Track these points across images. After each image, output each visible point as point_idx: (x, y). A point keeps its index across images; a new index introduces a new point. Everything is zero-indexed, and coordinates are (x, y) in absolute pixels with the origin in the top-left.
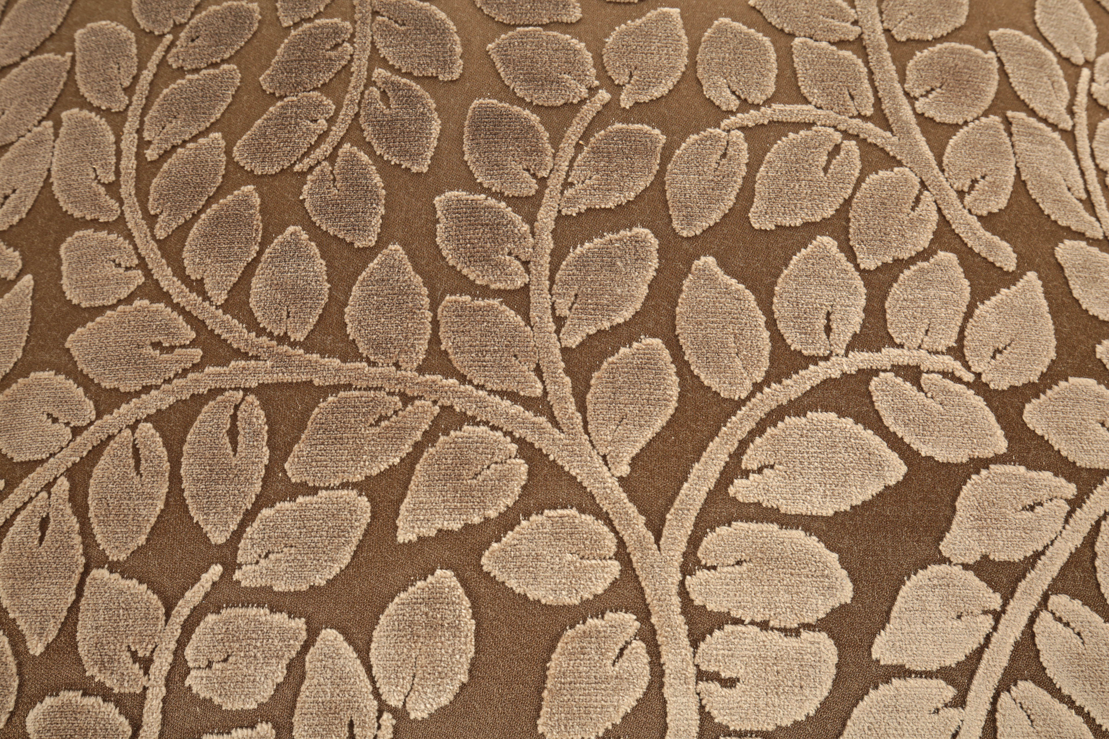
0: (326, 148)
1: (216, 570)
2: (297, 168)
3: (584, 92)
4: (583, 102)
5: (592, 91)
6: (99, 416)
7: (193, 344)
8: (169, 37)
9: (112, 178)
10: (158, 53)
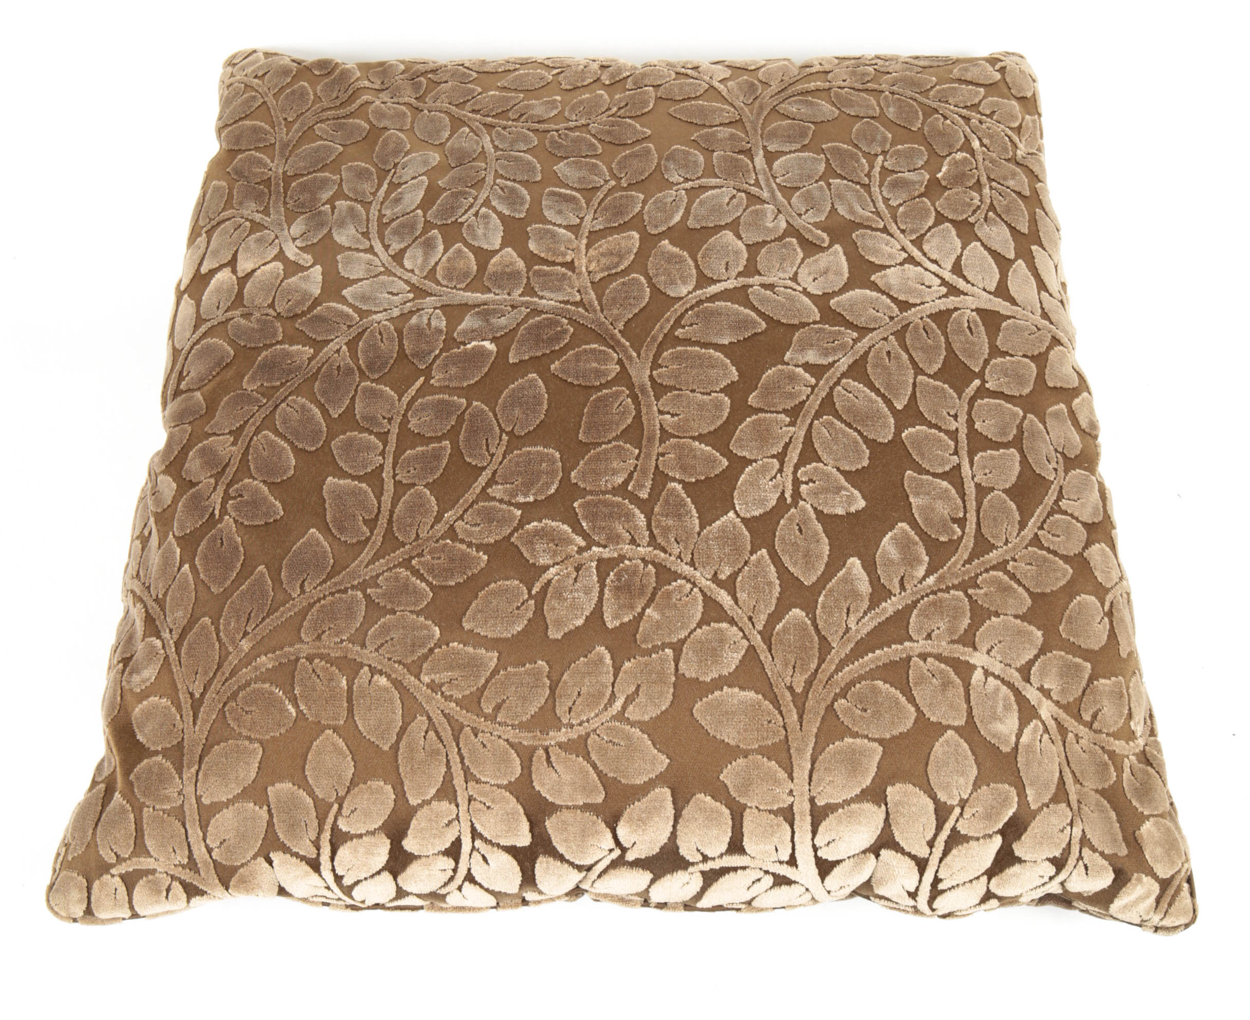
0: (473, 211)
1: (422, 379)
2: (460, 220)
3: (602, 182)
4: (602, 186)
5: (606, 181)
6: (361, 320)
7: (409, 292)
8: (393, 170)
9: (365, 230)
10: (389, 178)
